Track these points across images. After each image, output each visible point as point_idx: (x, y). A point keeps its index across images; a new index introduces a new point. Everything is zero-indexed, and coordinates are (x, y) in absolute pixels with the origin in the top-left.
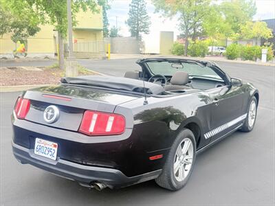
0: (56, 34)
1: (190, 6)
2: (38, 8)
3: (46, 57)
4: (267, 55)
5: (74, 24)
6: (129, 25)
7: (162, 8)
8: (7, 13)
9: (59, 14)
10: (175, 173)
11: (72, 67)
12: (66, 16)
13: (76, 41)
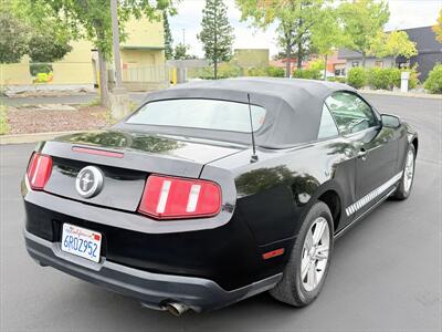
0: (96, 55)
1: (293, 10)
2: (67, 16)
3: (82, 91)
4: (409, 81)
5: (122, 38)
6: (203, 40)
7: (252, 14)
8: (22, 25)
9: (99, 24)
10: (303, 277)
11: (121, 104)
12: (109, 27)
13: (125, 66)
